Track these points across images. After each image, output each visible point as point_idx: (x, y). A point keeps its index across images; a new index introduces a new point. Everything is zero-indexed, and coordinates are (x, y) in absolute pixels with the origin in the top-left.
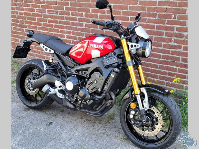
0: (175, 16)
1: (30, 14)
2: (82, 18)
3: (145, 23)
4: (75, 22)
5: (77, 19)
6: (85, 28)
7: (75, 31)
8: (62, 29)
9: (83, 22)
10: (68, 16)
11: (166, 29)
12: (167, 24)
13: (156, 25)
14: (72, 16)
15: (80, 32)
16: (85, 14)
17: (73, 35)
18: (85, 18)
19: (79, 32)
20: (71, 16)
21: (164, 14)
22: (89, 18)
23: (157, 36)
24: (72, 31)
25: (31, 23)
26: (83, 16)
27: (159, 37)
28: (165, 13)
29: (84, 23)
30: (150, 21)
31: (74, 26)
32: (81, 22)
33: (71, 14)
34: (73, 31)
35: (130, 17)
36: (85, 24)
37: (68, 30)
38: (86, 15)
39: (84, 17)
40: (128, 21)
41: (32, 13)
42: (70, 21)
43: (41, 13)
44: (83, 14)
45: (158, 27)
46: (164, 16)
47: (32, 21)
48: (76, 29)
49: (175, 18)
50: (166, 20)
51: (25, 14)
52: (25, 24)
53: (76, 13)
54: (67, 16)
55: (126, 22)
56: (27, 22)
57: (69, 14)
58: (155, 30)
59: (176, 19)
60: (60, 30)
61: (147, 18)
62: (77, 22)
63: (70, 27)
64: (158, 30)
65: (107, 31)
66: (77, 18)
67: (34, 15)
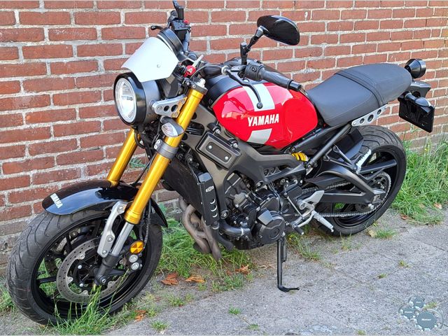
2: (93, 43)
4: (65, 60)
5: (75, 49)
6: (103, 73)
7: (67, 91)
9: (96, 58)
10: (35, 44)
14: (49, 43)
15: (87, 89)
16: (103, 30)
17: (57, 108)
18: (104, 42)
19: (81, 90)
20: (47, 42)
21: (293, 12)
22: (116, 42)
24: (52, 93)
26: (95, 38)
28: (294, 9)
29: (101, 60)
31: (62, 76)
32: (88, 58)
33: (46, 35)
34: (58, 92)
36: (105, 62)
37: (34, 94)
38: (106, 34)
39: (100, 41)
40: (225, 34)
42: (43, 60)
44: (95, 30)
48: (71, 83)
49: (308, 18)
54: (29, 44)
55: (221, 37)
57: (39, 35)
62: (75, 58)
63: (46, 80)
66: (75, 45)
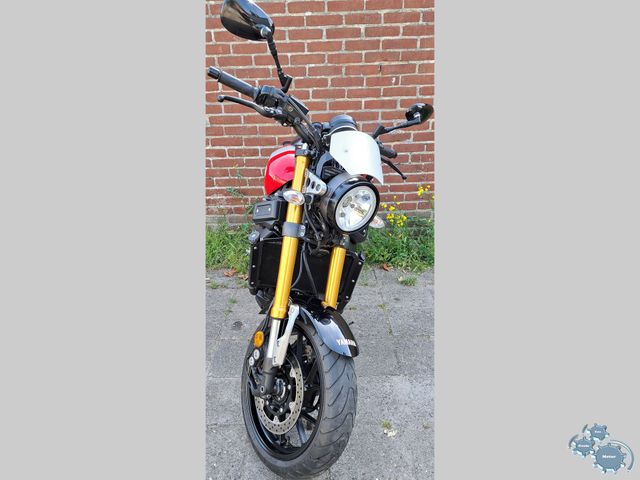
0: (397, 78)
3: (341, 100)
11: (383, 105)
12: (384, 96)
13: (363, 100)
21: (378, 78)
23: (366, 122)
27: (371, 122)
28: (380, 75)
30: (351, 94)
35: (311, 90)
45: (368, 105)
46: (378, 82)
49: (396, 83)
50: (382, 88)
58: (363, 110)
59: (400, 86)
61: (346, 89)
64: (367, 110)
65: (263, 127)
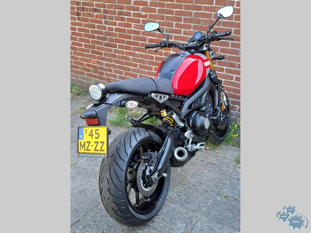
1: (124, 31)
8: (167, 51)
14: (183, 35)
20: (182, 35)
25: (123, 42)
33: (182, 32)
41: (127, 29)
43: (140, 30)
47: (126, 40)
51: (117, 30)
52: (114, 43)
53: (190, 31)
54: (177, 35)
56: (117, 41)
57: (179, 32)
60: (165, 53)
67: (129, 32)
